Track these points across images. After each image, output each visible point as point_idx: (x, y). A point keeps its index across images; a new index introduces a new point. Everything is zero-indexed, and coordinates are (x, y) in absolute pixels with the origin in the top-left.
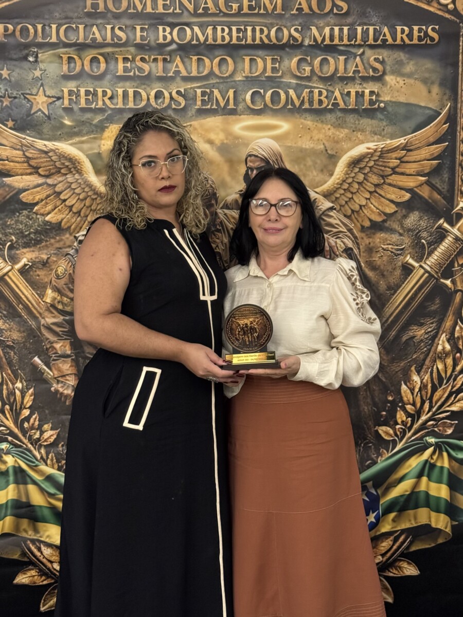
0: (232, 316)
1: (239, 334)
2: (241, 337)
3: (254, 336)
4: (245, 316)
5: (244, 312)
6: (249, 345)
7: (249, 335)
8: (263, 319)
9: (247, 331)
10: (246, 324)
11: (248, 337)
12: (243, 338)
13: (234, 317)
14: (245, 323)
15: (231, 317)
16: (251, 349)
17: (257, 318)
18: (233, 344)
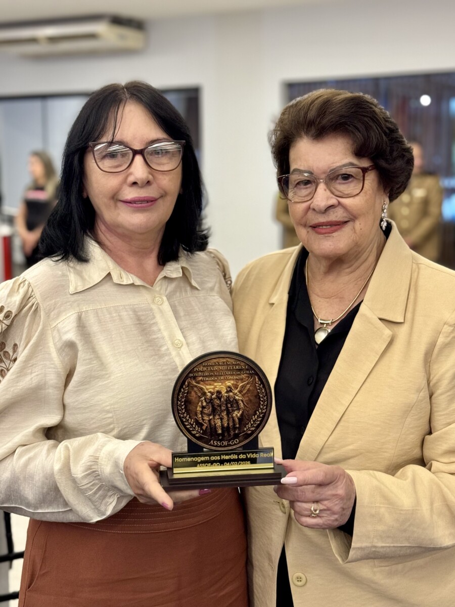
0: (191, 375)
1: (202, 413)
2: (206, 418)
3: (233, 418)
4: (215, 376)
5: (216, 368)
7: (224, 414)
8: (254, 383)
9: (220, 406)
11: (221, 419)
12: (210, 421)
13: (194, 378)
14: (217, 389)
15: (187, 377)
16: (225, 443)
17: (242, 380)
18: (189, 431)
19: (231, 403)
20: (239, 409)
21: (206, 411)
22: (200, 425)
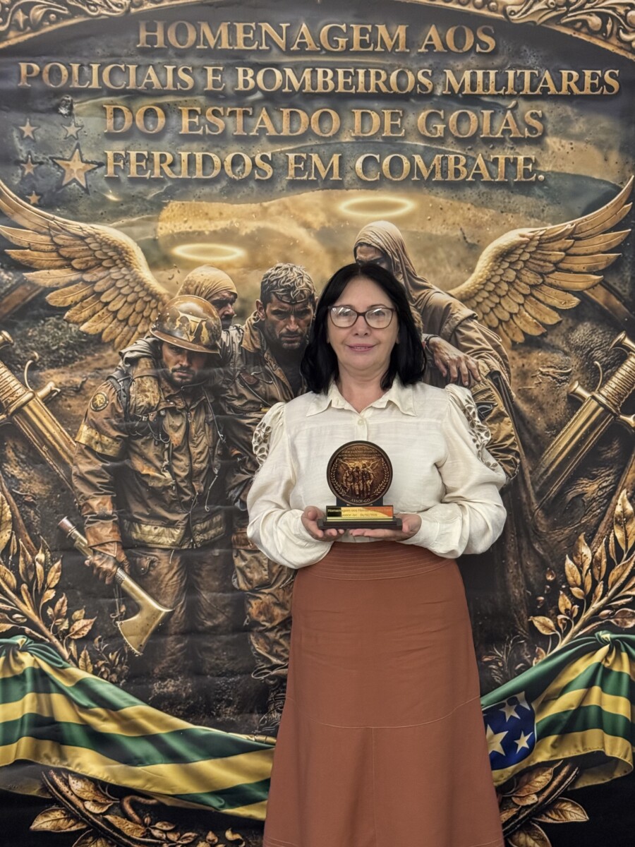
0: (340, 456)
1: (346, 480)
2: (349, 484)
3: (366, 485)
4: (355, 457)
5: (356, 452)
6: (359, 495)
7: (361, 482)
8: (380, 462)
9: (358, 477)
10: (358, 468)
11: (359, 485)
12: (351, 486)
13: (342, 458)
14: (356, 465)
15: (337, 457)
16: (361, 501)
17: (373, 460)
18: (338, 493)
19: (365, 475)
20: (370, 479)
21: (349, 479)
22: (345, 489)
